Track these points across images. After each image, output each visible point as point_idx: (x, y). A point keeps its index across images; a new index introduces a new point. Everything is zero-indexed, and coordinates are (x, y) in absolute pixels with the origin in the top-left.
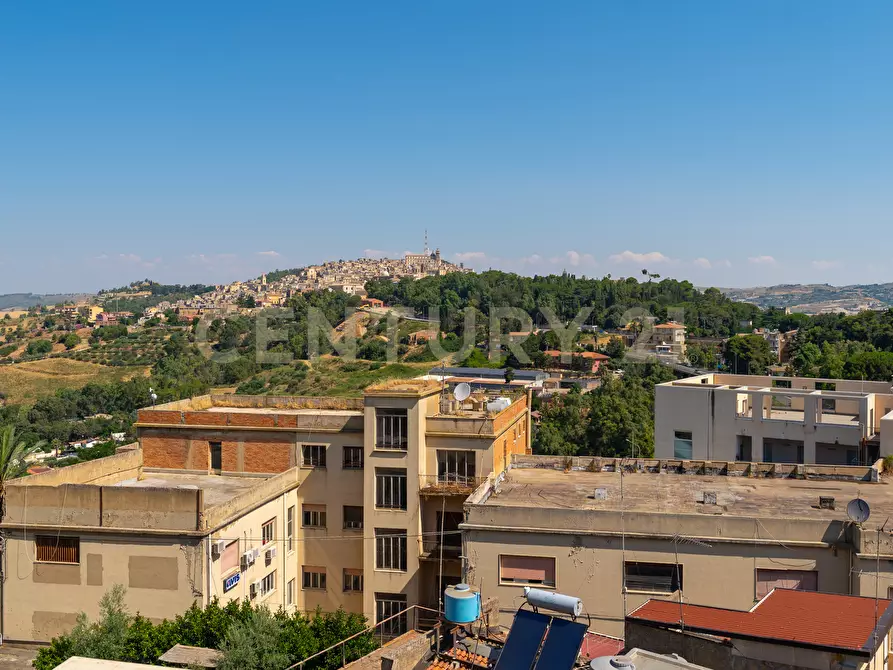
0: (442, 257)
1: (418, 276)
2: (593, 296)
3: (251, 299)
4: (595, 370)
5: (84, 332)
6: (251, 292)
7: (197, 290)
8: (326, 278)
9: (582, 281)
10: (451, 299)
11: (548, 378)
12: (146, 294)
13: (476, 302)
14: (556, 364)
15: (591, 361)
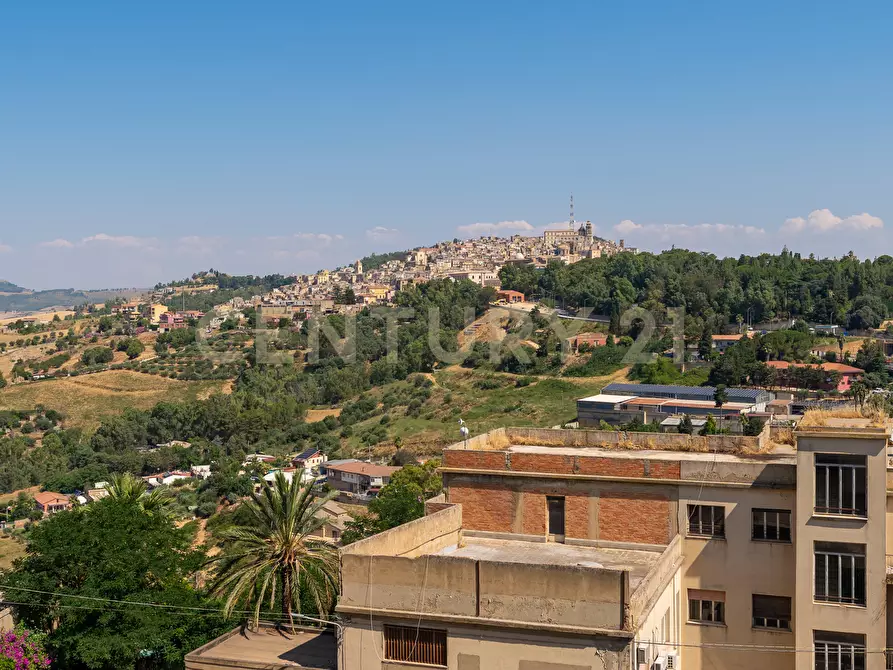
1: (568, 260)
2: (830, 282)
3: (350, 293)
4: (843, 388)
5: (145, 337)
6: (343, 285)
7: (273, 282)
8: (440, 263)
9: (811, 262)
10: (623, 291)
11: (773, 401)
12: (211, 288)
13: (659, 293)
14: (785, 379)
15: (835, 376)
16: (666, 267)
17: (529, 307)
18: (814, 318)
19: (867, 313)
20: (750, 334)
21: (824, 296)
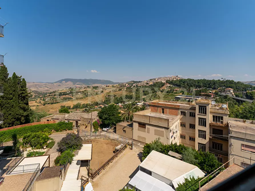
0: (179, 76)
1: (175, 80)
2: (211, 83)
3: (148, 83)
4: (212, 96)
5: (125, 87)
6: (147, 82)
7: (140, 82)
8: (159, 80)
9: (208, 80)
10: (181, 83)
11: (202, 98)
12: (133, 82)
13: (186, 84)
14: (203, 95)
16: (187, 81)
17: (169, 85)
18: (208, 87)
19: (216, 87)
20: (199, 89)
21: (210, 84)
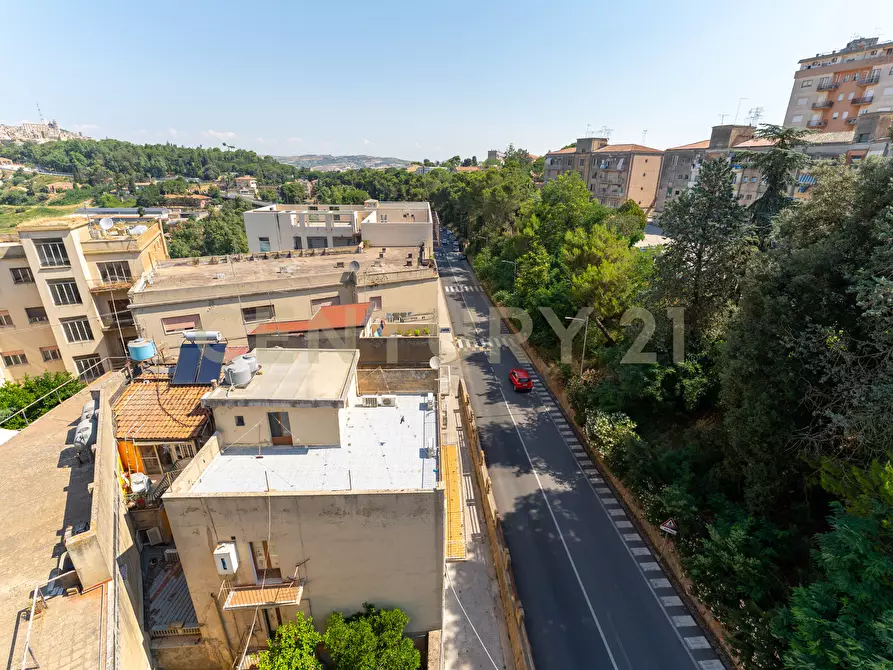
0: (59, 126)
1: (41, 141)
2: (192, 159)
9: (182, 149)
10: (78, 160)
11: (171, 212)
13: (101, 161)
14: (175, 203)
15: (199, 201)
16: (104, 148)
17: (16, 167)
18: (187, 175)
19: (211, 173)
20: (156, 182)
21: (190, 165)
